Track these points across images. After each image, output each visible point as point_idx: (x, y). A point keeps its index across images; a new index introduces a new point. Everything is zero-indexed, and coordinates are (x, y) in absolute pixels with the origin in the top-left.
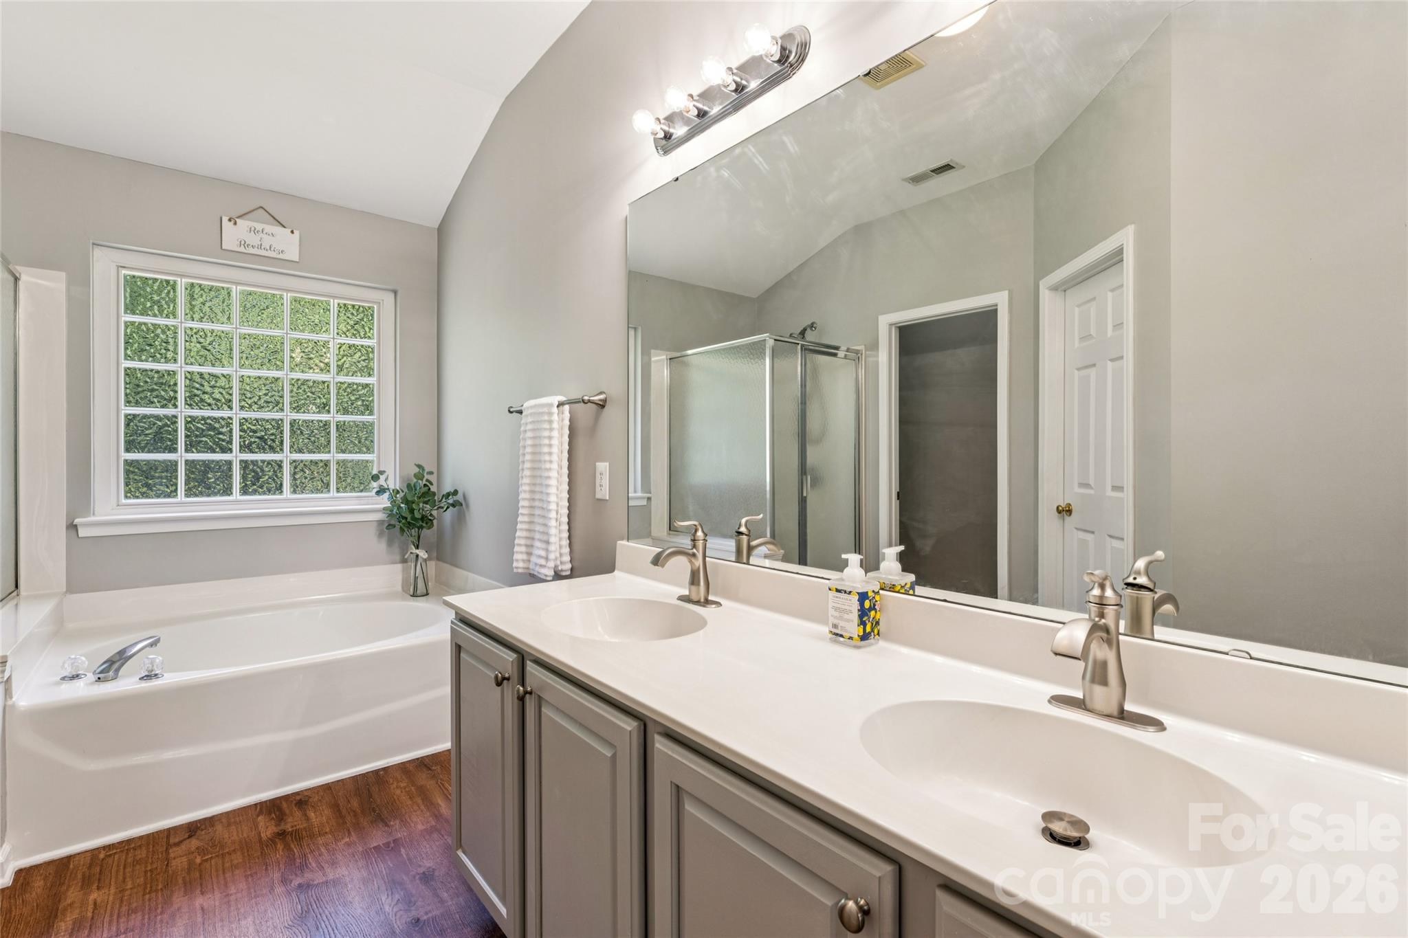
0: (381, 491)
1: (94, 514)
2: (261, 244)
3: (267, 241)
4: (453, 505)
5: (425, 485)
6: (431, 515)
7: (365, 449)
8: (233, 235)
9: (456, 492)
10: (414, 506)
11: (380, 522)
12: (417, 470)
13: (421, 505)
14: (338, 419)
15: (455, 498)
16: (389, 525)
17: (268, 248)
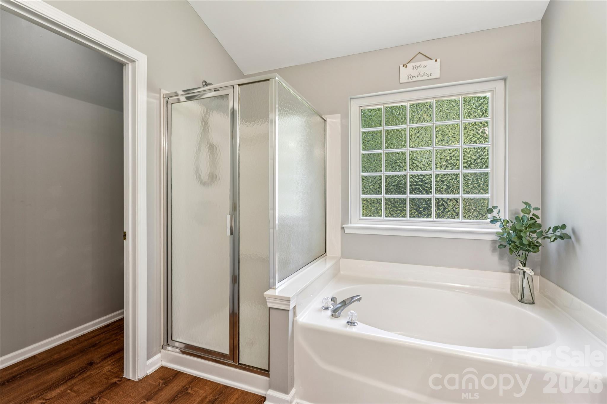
0: (494, 221)
1: (351, 223)
2: (419, 74)
3: (422, 71)
4: (561, 237)
5: (531, 219)
6: (537, 242)
7: (482, 191)
8: (405, 73)
9: (564, 227)
10: (522, 234)
11: (494, 242)
12: (524, 206)
13: (528, 234)
14: (464, 172)
15: (564, 231)
16: (501, 245)
17: (423, 75)
